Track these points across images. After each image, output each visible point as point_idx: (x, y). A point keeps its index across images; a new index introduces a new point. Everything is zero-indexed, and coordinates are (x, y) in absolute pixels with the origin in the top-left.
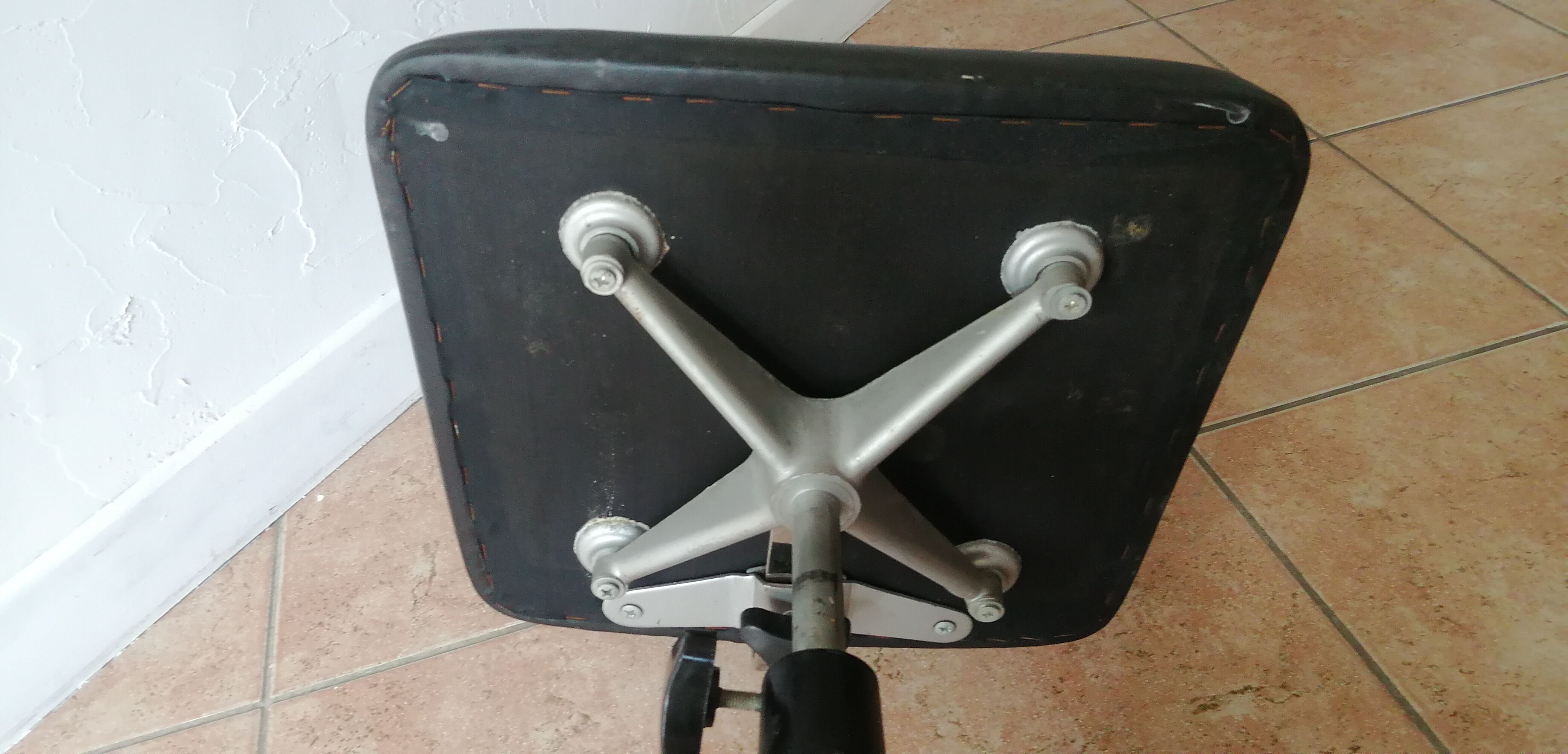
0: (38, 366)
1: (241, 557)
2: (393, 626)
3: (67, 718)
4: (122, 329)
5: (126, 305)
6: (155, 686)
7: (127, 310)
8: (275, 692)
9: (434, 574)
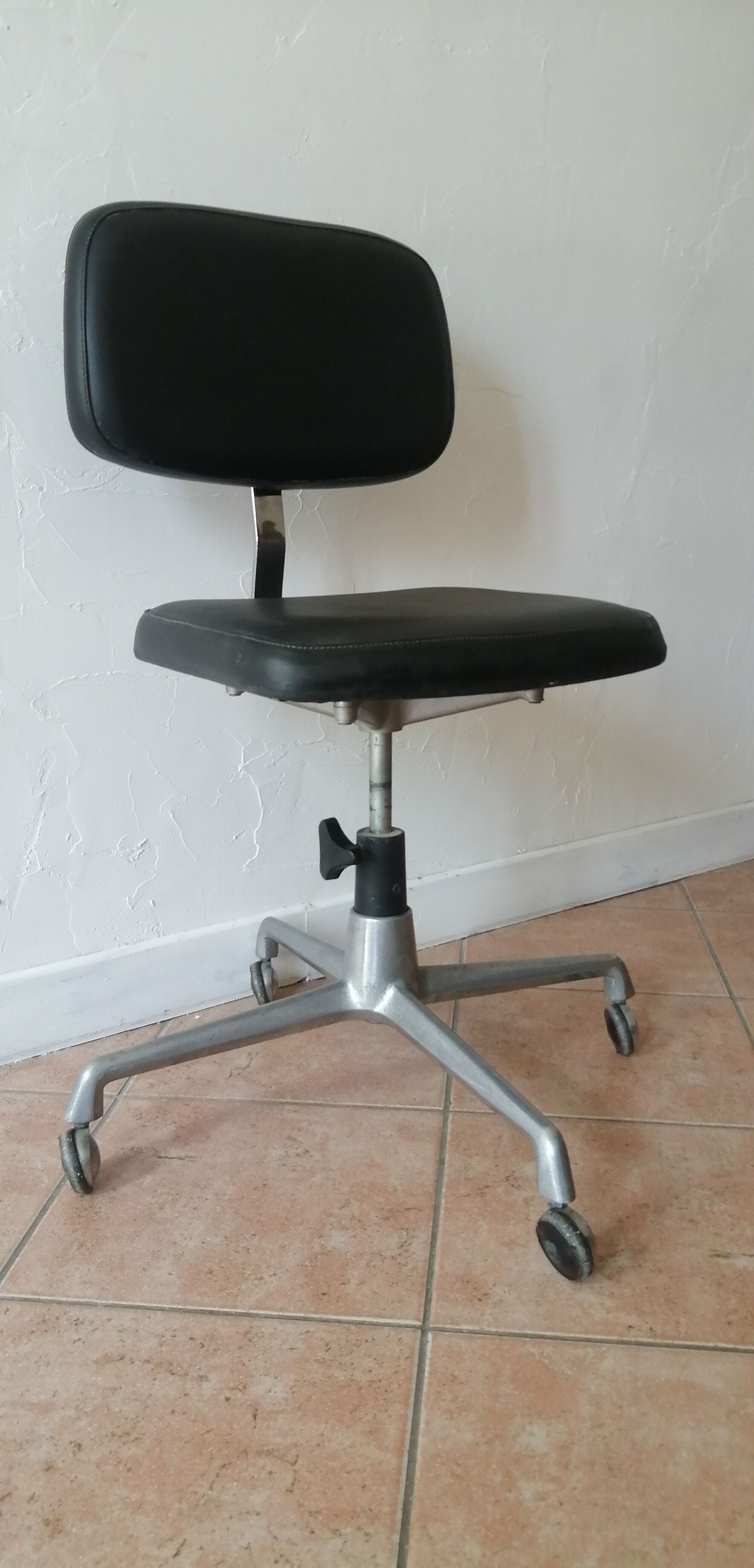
0: (85, 854)
1: (137, 1032)
2: (212, 1082)
3: (2, 1073)
4: (135, 855)
5: (143, 842)
6: (59, 1073)
7: (141, 845)
8: (127, 1093)
9: (248, 1066)
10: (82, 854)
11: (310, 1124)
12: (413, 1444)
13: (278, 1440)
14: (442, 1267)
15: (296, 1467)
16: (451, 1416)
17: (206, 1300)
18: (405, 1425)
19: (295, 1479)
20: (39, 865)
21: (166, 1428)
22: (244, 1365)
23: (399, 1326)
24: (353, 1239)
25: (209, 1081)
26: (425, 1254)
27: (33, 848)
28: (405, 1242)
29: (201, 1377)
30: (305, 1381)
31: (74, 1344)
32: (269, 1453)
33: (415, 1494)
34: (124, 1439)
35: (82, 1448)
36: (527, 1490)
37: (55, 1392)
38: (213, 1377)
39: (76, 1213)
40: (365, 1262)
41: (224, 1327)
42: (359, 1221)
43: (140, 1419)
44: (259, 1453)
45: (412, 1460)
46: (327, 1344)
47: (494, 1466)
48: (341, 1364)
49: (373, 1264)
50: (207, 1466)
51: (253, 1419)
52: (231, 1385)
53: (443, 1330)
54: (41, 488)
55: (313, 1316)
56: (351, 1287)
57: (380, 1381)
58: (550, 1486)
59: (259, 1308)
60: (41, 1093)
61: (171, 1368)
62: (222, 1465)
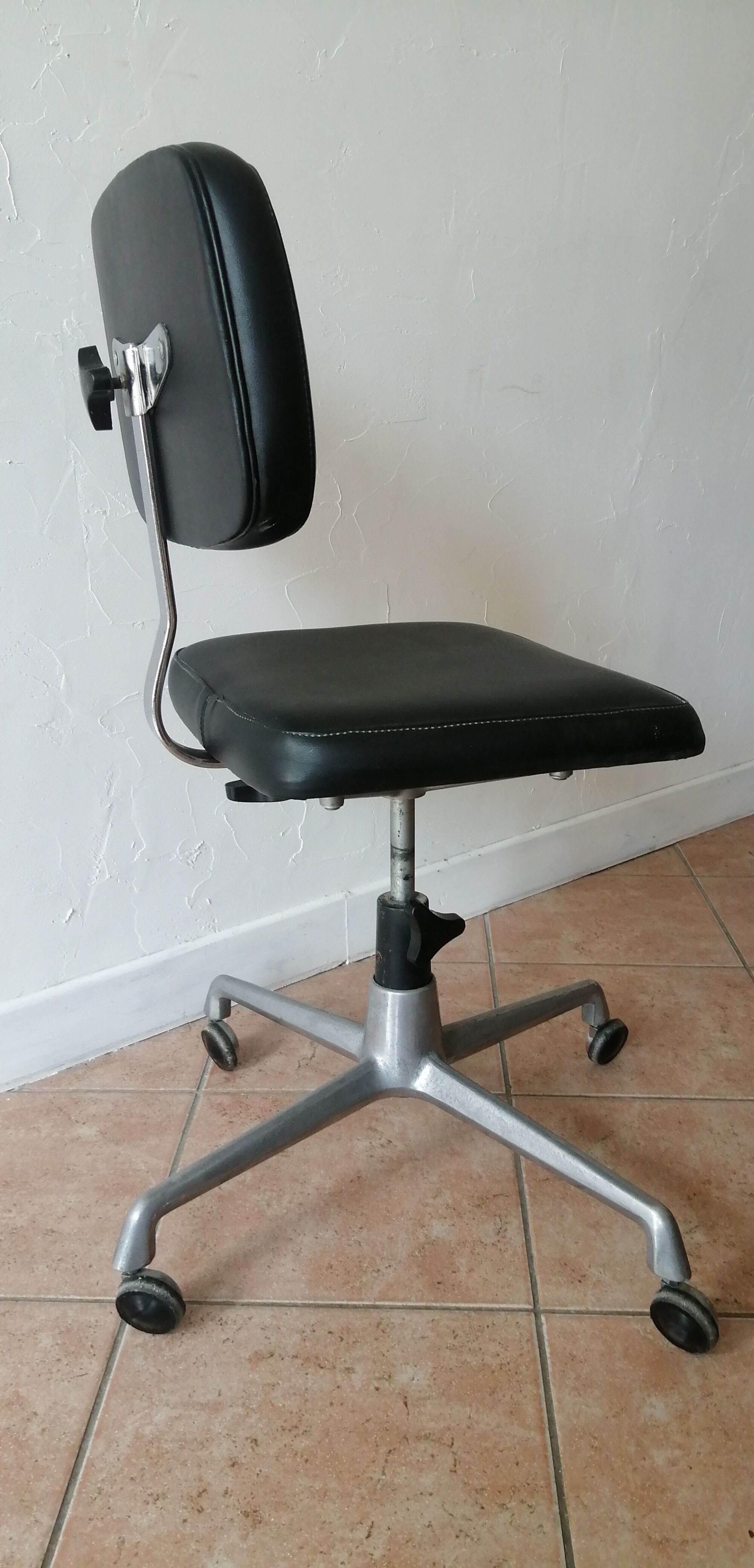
0: (148, 860)
2: (283, 1074)
3: (80, 1072)
4: (193, 857)
5: (200, 845)
6: (135, 1070)
7: (199, 848)
8: (205, 1088)
9: (313, 1056)
10: (146, 860)
11: (386, 1114)
12: (551, 1421)
13: (432, 1425)
14: (539, 1251)
15: (454, 1449)
16: (579, 1393)
17: (333, 1294)
18: (540, 1404)
19: (455, 1460)
20: (108, 873)
21: (328, 1420)
22: (384, 1355)
23: (513, 1310)
24: (453, 1228)
25: (280, 1073)
26: (519, 1240)
27: (102, 858)
28: (501, 1228)
29: (348, 1369)
30: (442, 1368)
31: (225, 1344)
32: (427, 1437)
33: (563, 1467)
34: (294, 1432)
35: (259, 1442)
36: (660, 1457)
37: (220, 1392)
38: (357, 1368)
39: (190, 1213)
40: (469, 1250)
41: (357, 1320)
42: (454, 1209)
43: (303, 1412)
44: (418, 1438)
45: (553, 1437)
46: (454, 1332)
47: (626, 1437)
48: (470, 1350)
49: (476, 1251)
50: (374, 1453)
51: (404, 1406)
52: (377, 1375)
53: (554, 1312)
54: (105, 512)
55: (434, 1304)
56: (462, 1275)
57: (508, 1363)
58: (677, 1453)
59: (384, 1300)
60: (123, 1092)
61: (319, 1362)
62: (388, 1451)
